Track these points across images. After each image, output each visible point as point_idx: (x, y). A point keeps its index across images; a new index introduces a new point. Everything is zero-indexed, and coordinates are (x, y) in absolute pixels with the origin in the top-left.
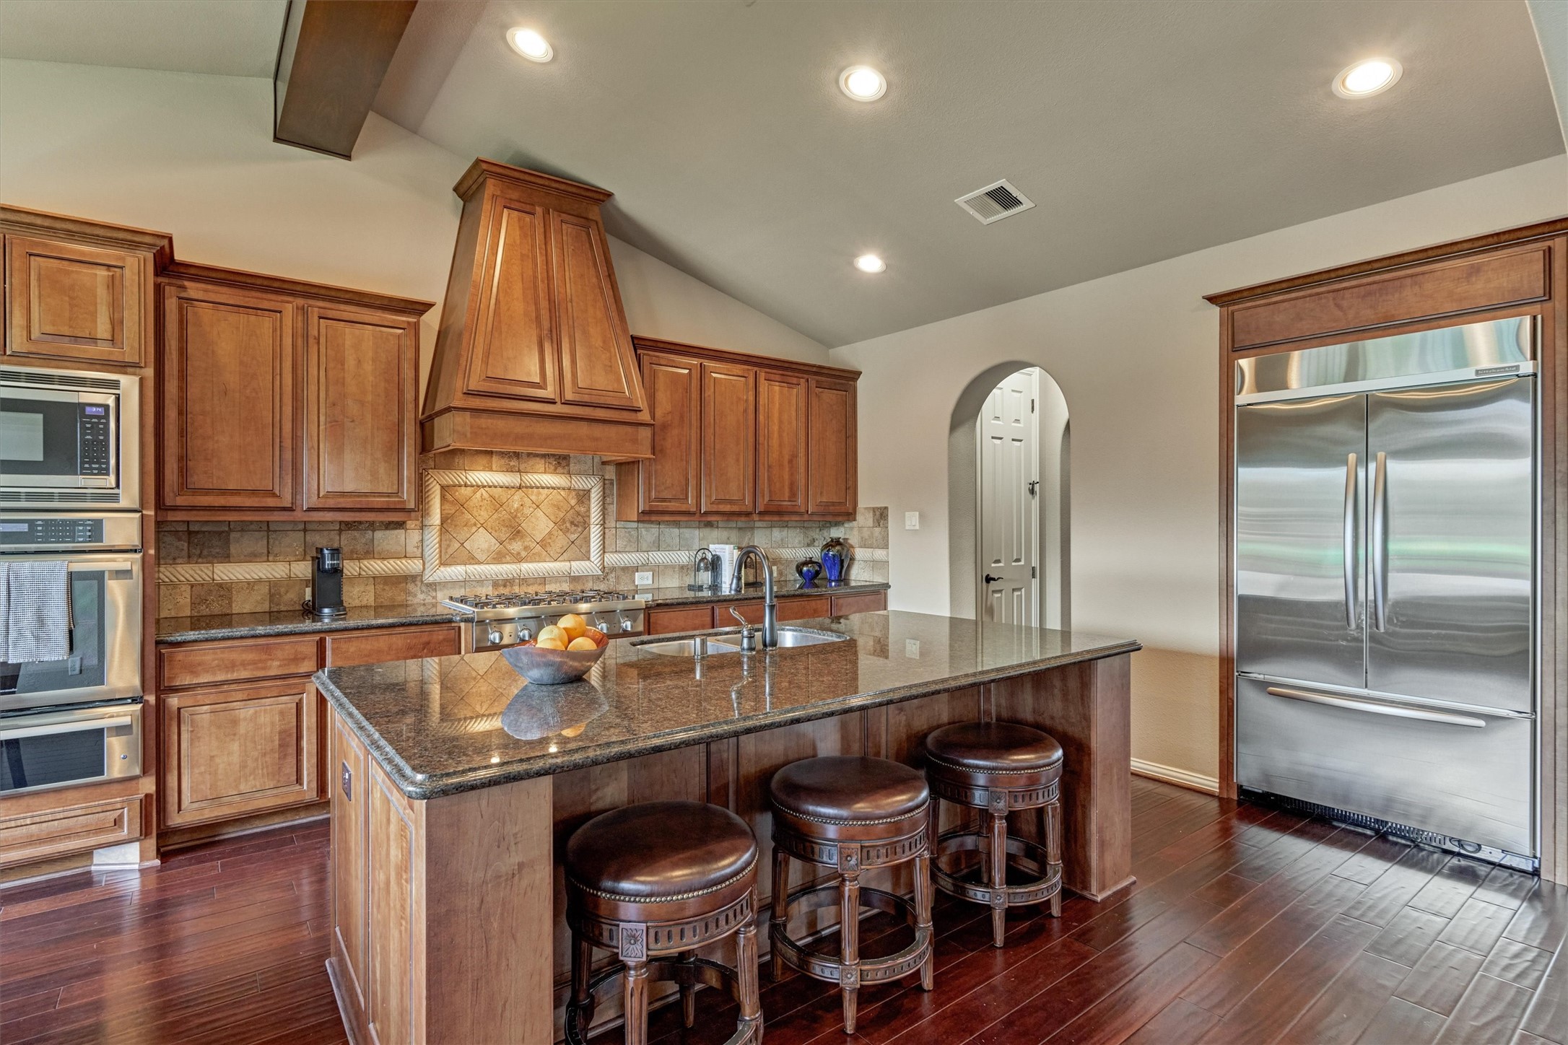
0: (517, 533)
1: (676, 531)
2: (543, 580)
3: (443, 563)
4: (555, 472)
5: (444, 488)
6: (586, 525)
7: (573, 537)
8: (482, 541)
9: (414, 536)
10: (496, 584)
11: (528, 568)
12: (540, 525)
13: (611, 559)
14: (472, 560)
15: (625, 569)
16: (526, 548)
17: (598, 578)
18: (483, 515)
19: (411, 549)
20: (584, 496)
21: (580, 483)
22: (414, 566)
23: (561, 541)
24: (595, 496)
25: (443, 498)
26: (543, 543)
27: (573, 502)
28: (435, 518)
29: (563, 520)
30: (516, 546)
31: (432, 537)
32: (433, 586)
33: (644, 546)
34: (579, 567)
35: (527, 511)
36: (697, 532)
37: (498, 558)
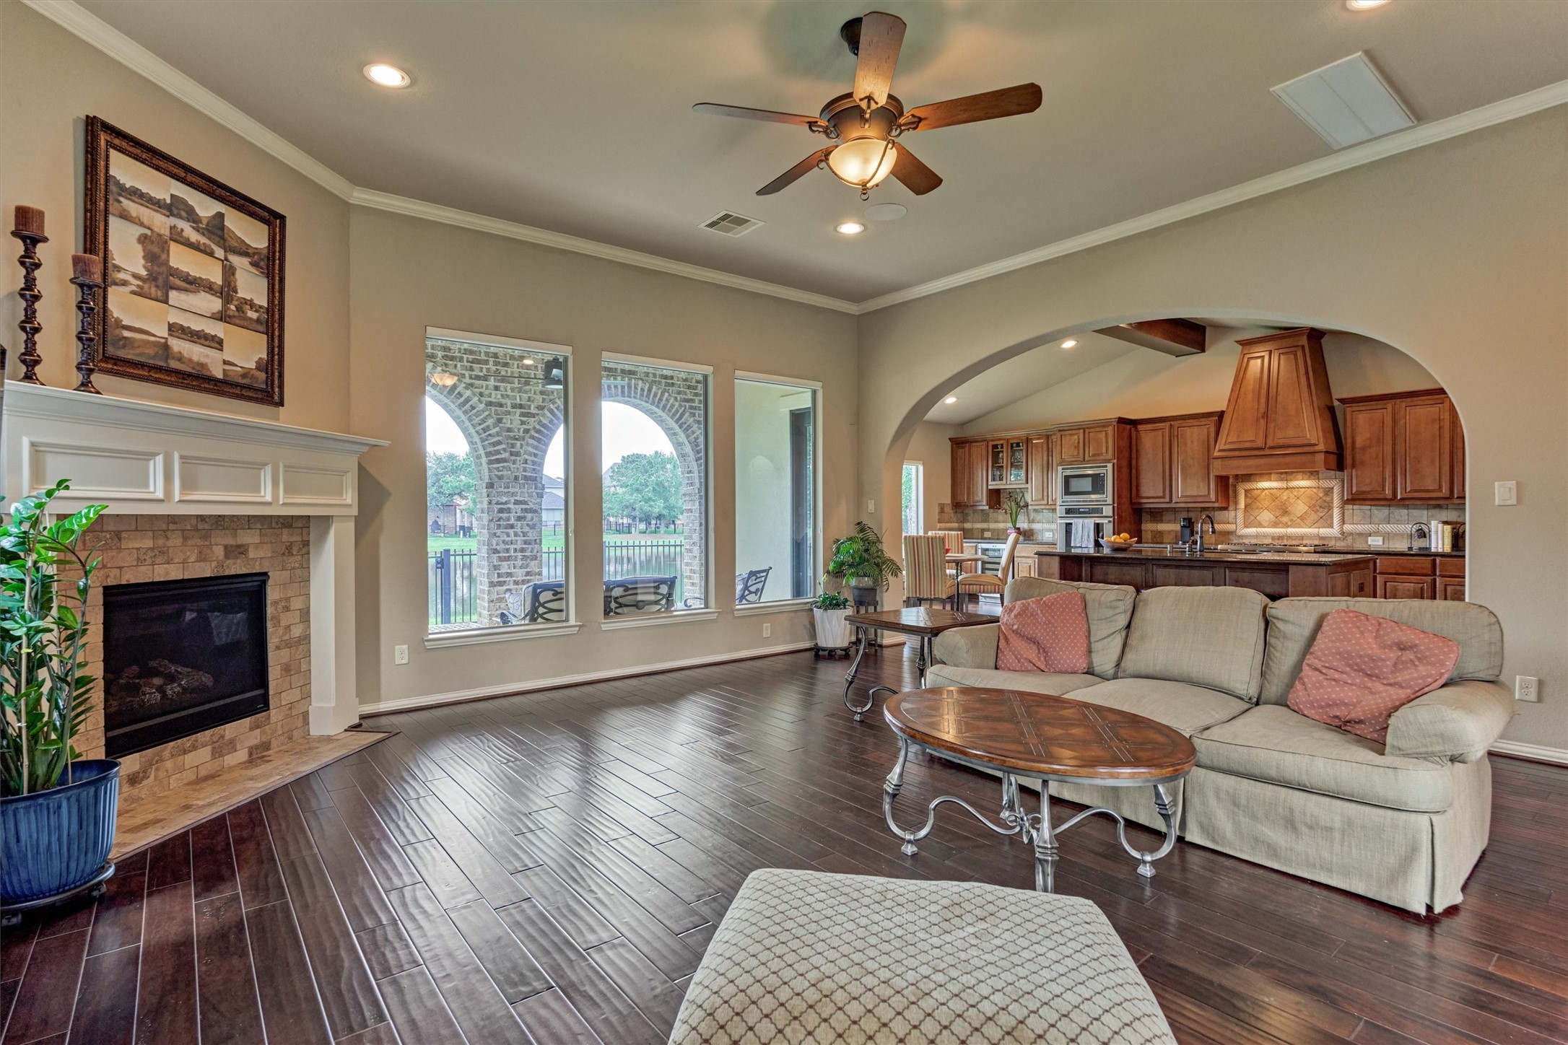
0: (1285, 512)
1: (1405, 511)
2: (1302, 538)
3: (1246, 527)
4: (1309, 479)
5: (1246, 491)
6: (1330, 508)
7: (1321, 515)
8: (1266, 516)
9: (1232, 514)
10: (1273, 538)
11: (1290, 530)
12: (1301, 508)
13: (1347, 527)
14: (1260, 525)
15: (1360, 534)
16: (1291, 520)
17: (1339, 538)
18: (1267, 503)
19: (1231, 520)
20: (1329, 491)
21: (1326, 484)
22: (1231, 527)
23: (1314, 516)
24: (1336, 491)
25: (1246, 496)
26: (1302, 518)
27: (1321, 495)
28: (1242, 505)
29: (1315, 505)
30: (1285, 519)
31: (1240, 514)
32: (1241, 537)
33: (1376, 520)
34: (1324, 531)
35: (1292, 501)
36: (1425, 512)
37: (1275, 525)
